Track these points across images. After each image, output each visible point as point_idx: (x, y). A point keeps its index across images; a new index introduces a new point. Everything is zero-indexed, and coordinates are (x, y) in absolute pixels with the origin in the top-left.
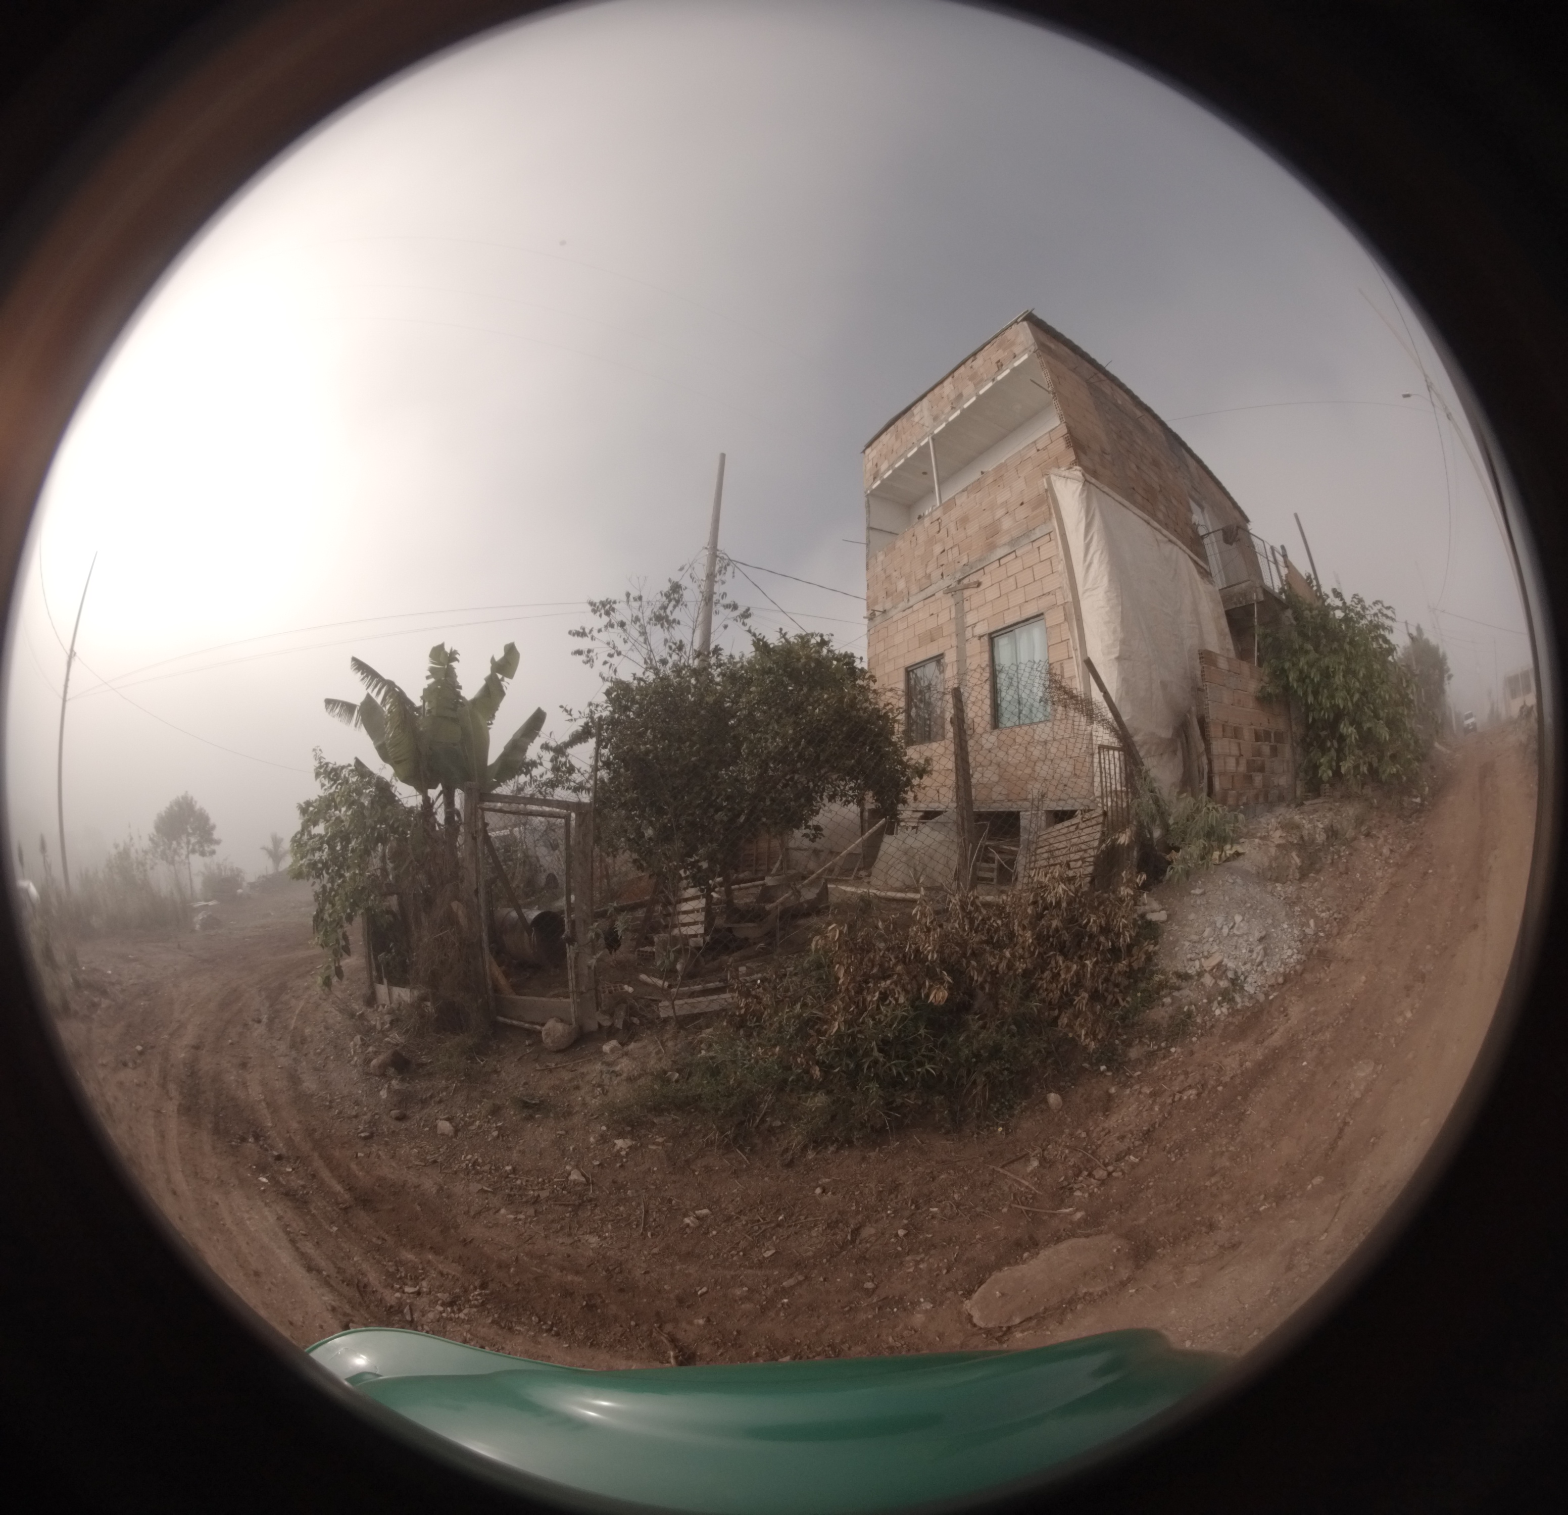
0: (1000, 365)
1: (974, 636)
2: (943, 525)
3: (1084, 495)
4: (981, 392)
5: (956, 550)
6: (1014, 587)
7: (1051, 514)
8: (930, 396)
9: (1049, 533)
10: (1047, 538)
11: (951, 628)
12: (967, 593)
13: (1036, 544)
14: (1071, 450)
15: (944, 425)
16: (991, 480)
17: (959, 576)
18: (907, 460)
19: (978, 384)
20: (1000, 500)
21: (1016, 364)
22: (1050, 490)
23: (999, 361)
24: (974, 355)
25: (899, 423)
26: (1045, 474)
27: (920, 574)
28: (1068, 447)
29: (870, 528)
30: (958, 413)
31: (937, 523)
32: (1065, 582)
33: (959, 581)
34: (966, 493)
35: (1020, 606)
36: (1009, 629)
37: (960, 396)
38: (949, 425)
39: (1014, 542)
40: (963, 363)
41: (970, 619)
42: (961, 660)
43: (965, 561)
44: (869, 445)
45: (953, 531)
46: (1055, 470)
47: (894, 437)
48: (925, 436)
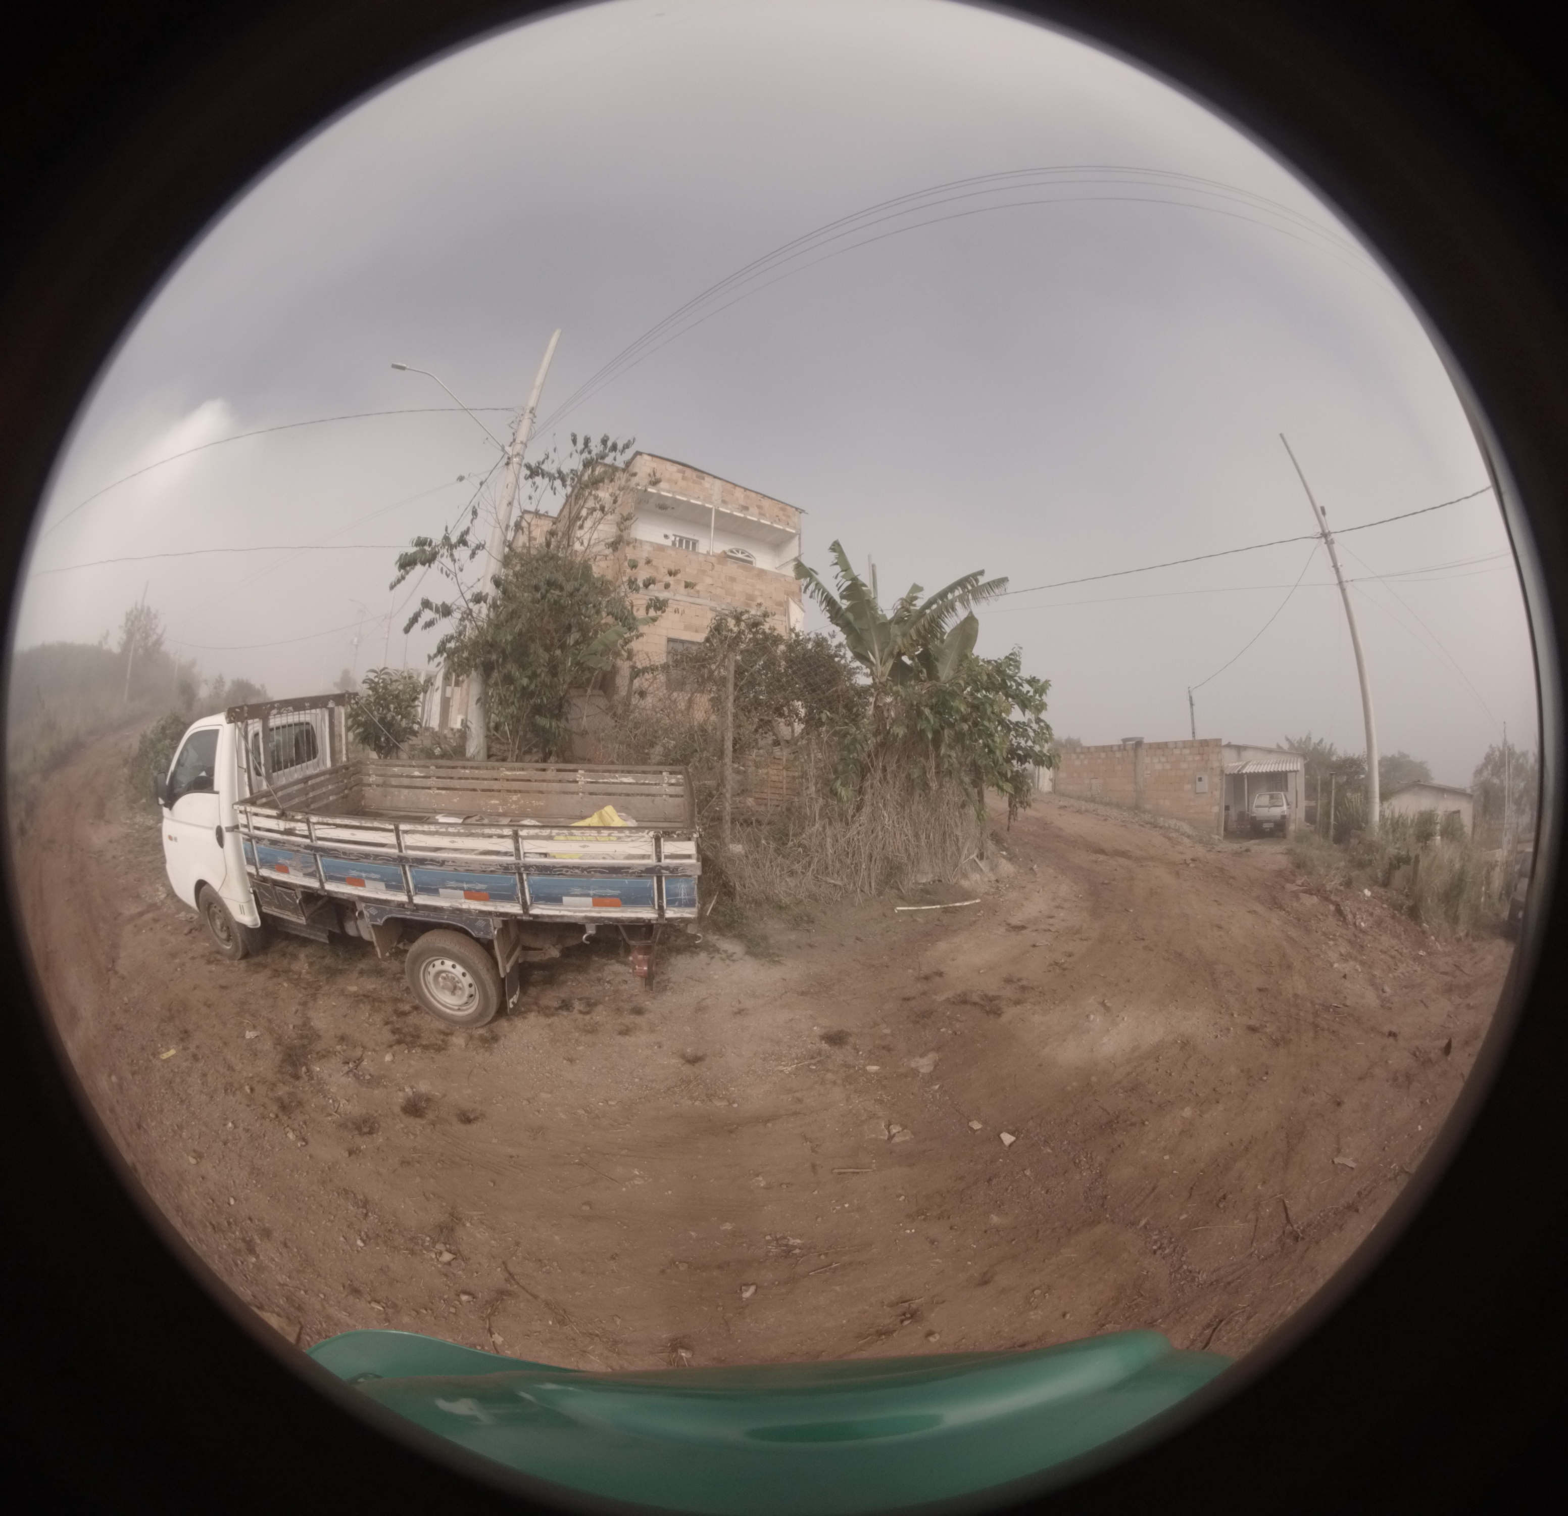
0: (779, 519)
2: (715, 569)
4: (762, 521)
5: (722, 591)
7: (785, 614)
8: (721, 482)
9: (782, 621)
13: (775, 621)
15: (728, 512)
16: (755, 573)
17: (723, 606)
18: (689, 503)
19: (762, 514)
20: (758, 587)
21: (788, 529)
22: (787, 603)
23: (776, 515)
24: (764, 496)
25: (688, 472)
26: (786, 594)
30: (741, 515)
31: (710, 564)
33: (723, 609)
34: (736, 564)
37: (745, 508)
38: (731, 516)
40: (757, 493)
45: (721, 578)
46: (792, 597)
47: (680, 475)
48: (711, 503)
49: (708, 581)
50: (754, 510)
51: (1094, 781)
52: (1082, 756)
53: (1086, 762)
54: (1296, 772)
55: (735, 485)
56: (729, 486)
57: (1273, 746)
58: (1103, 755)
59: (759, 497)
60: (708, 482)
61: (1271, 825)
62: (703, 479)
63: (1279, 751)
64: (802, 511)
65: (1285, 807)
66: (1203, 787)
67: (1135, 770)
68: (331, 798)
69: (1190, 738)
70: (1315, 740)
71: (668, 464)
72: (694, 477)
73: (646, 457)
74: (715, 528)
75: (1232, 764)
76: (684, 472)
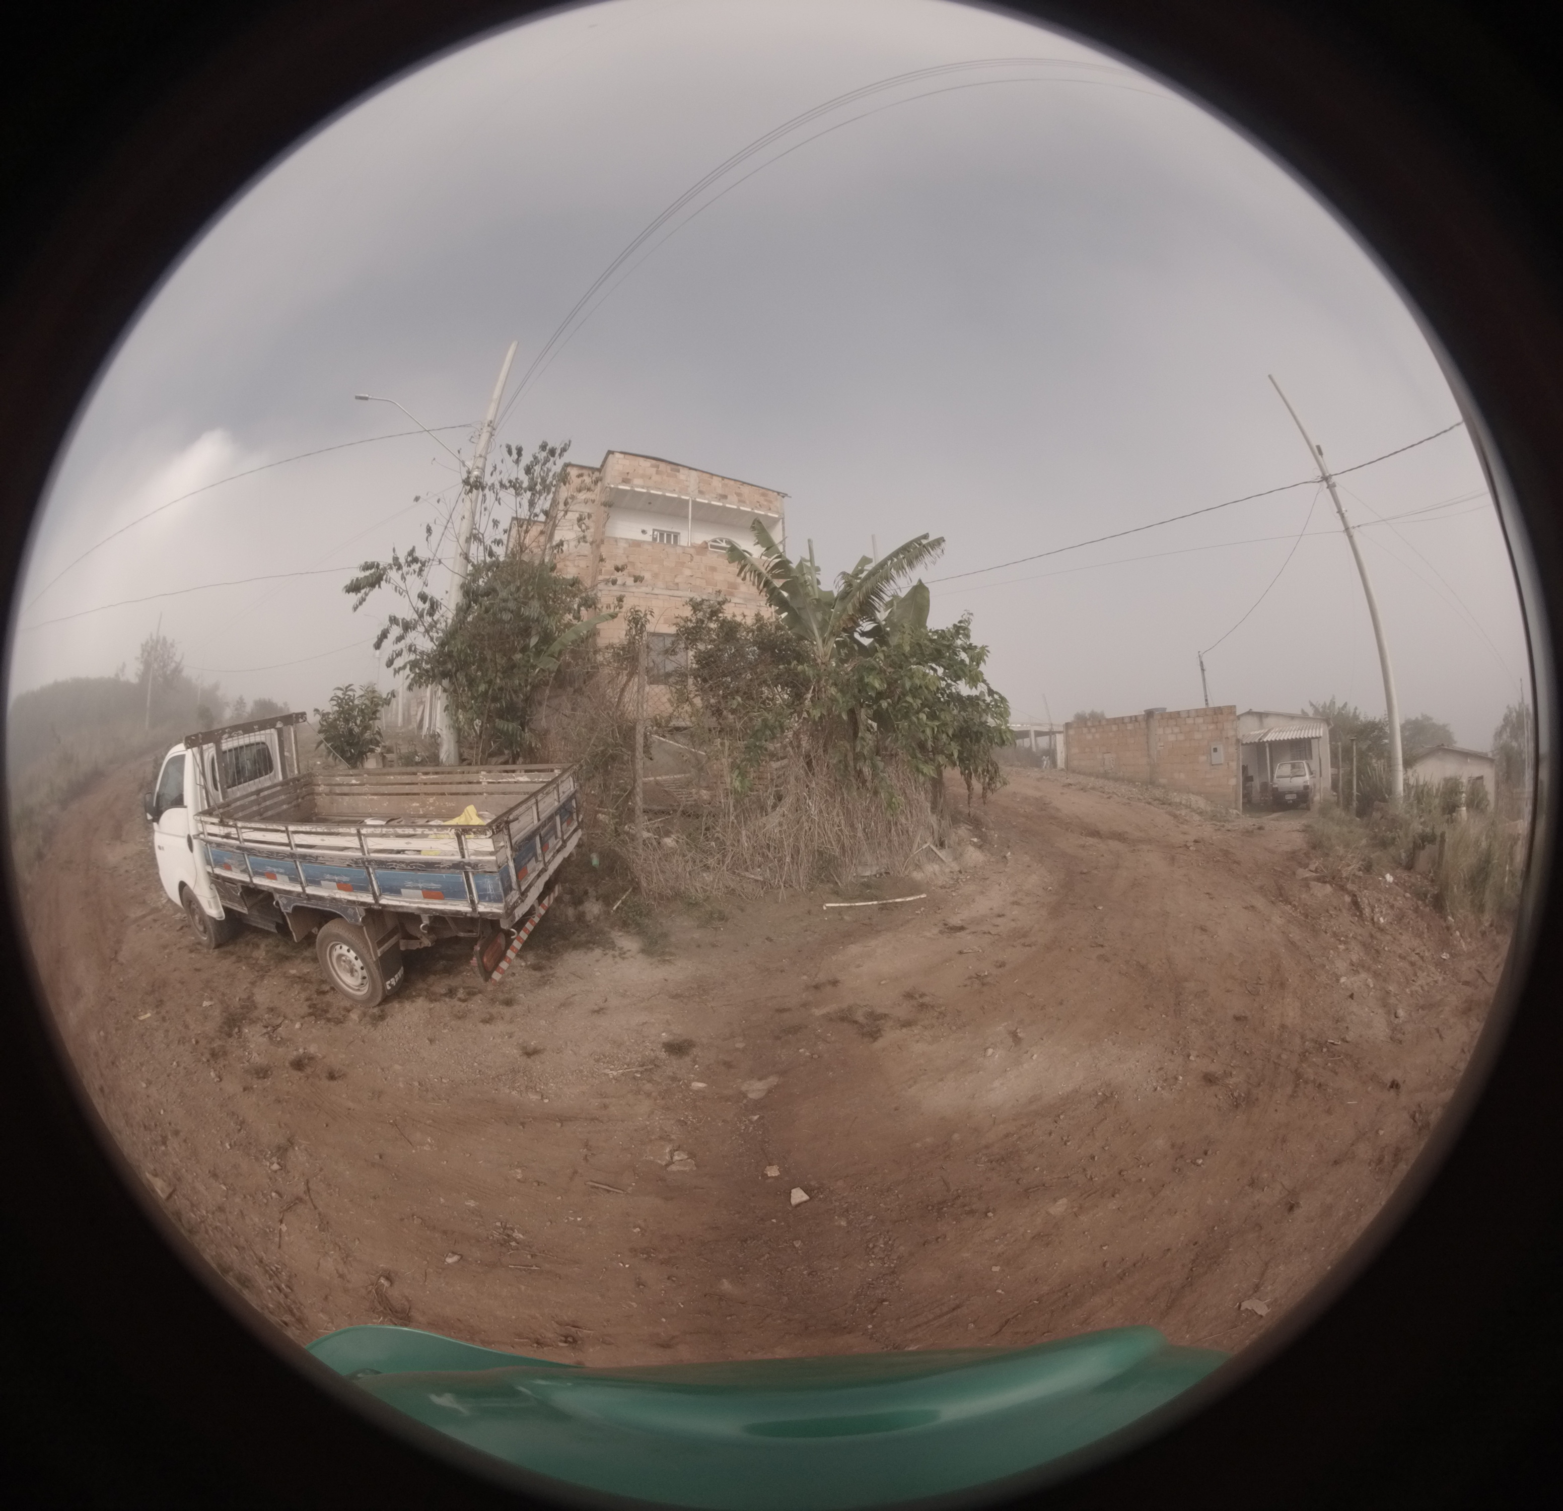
0: (760, 506)
2: (694, 560)
4: (742, 508)
5: (703, 581)
15: (706, 502)
18: (664, 496)
19: (742, 502)
21: (770, 514)
23: (758, 501)
24: (744, 483)
25: (662, 466)
27: (668, 578)
30: (720, 504)
31: (689, 556)
37: (724, 497)
38: (711, 506)
40: (735, 480)
43: (709, 591)
45: (702, 568)
47: (654, 470)
48: (687, 494)
49: (688, 572)
50: (733, 498)
51: (1107, 756)
52: (1093, 730)
53: (1097, 736)
54: (1318, 738)
55: (712, 475)
56: (706, 476)
57: (1299, 713)
58: (1114, 728)
59: (738, 484)
60: (683, 474)
61: (1294, 796)
62: (678, 471)
63: (1304, 716)
64: (784, 495)
65: (1307, 777)
66: (1219, 757)
67: (1147, 742)
68: (285, 807)
69: (1203, 706)
70: (1339, 704)
71: (641, 460)
72: (669, 471)
73: (618, 455)
74: (693, 518)
75: (1251, 731)
76: (658, 467)
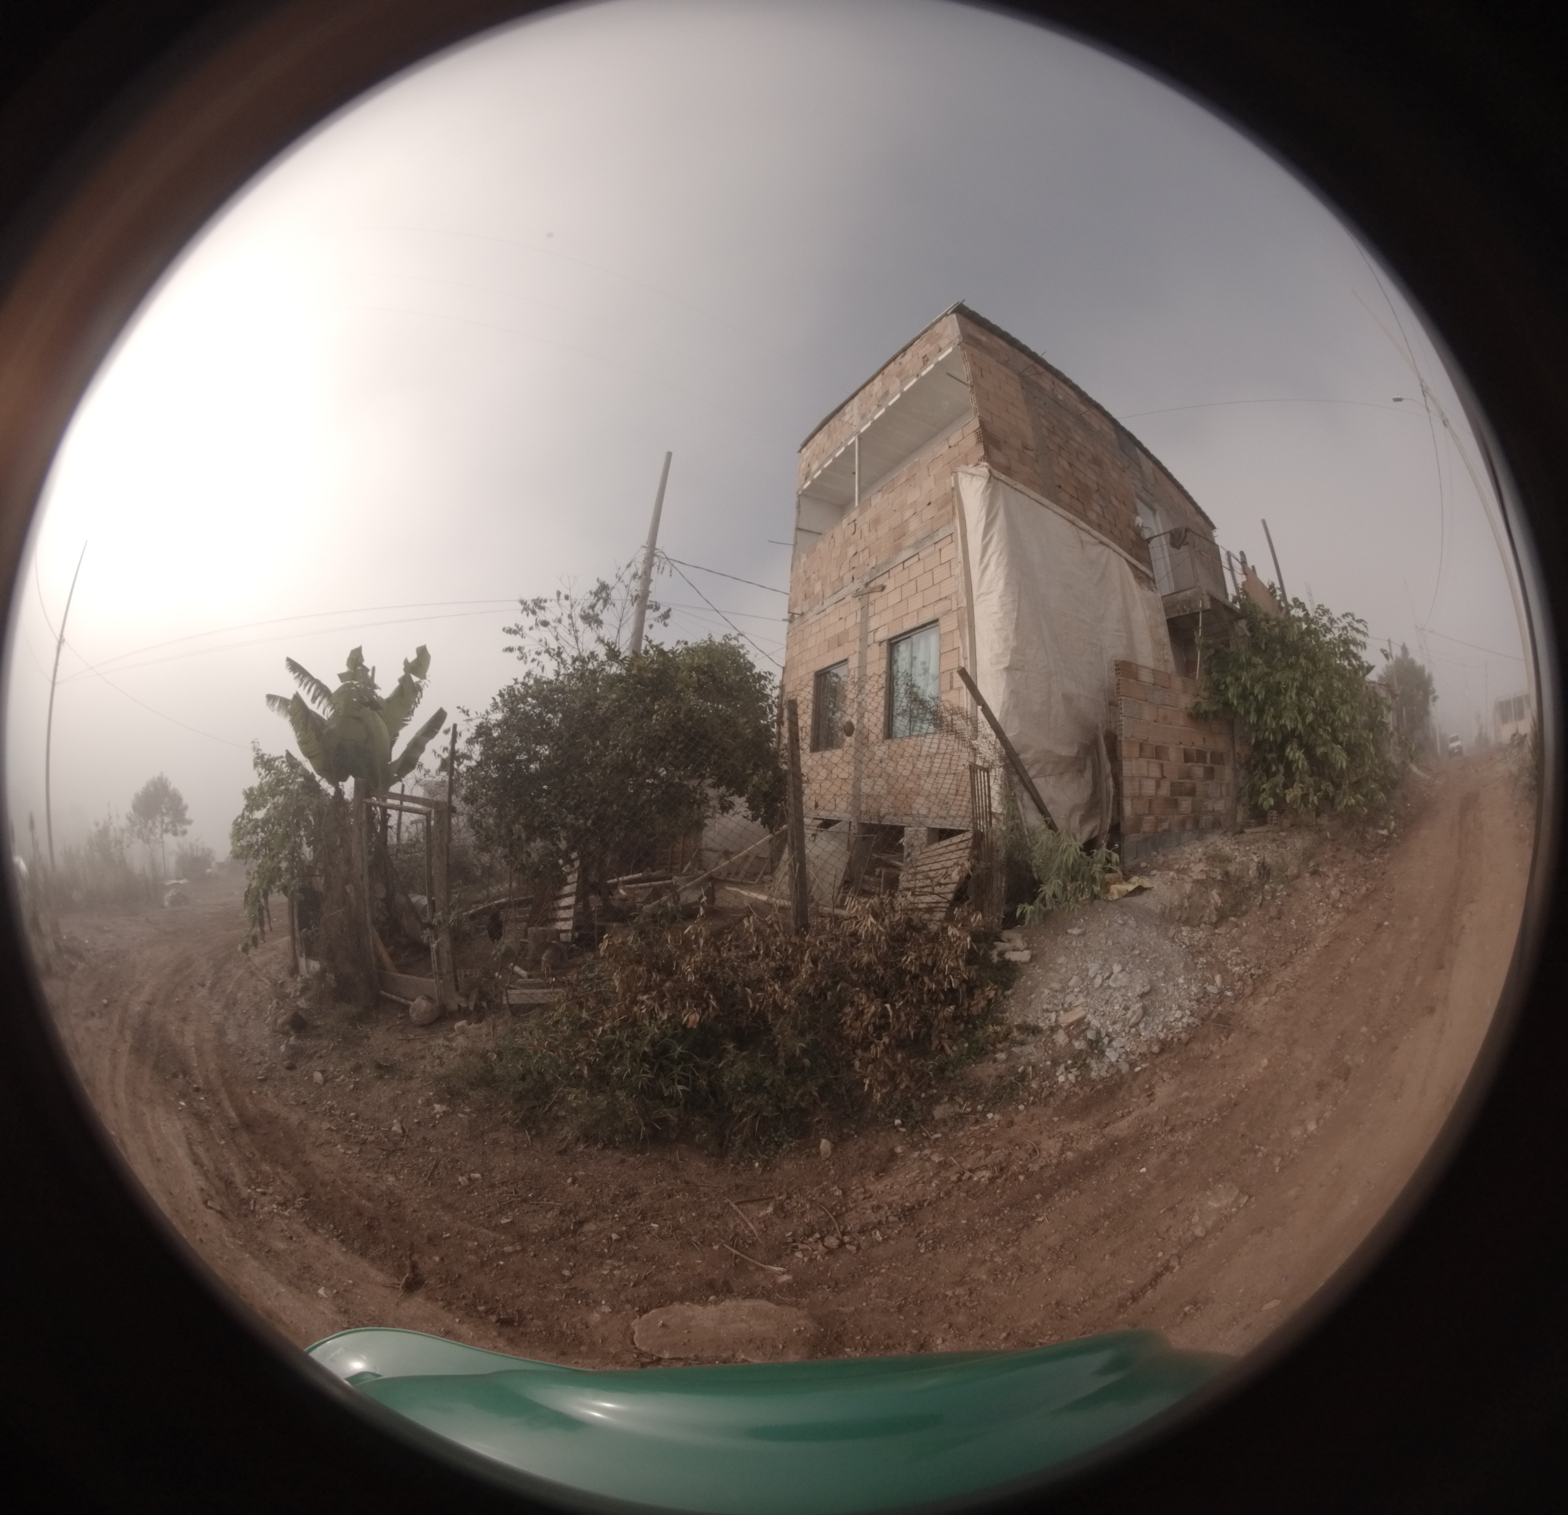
0: (926, 360)
1: (874, 642)
2: (858, 527)
3: (988, 493)
4: (906, 389)
5: (866, 552)
6: (914, 591)
7: (954, 514)
8: (861, 394)
9: (951, 534)
10: (949, 539)
11: (855, 634)
12: (873, 597)
13: (938, 546)
14: (981, 446)
15: (869, 424)
16: (904, 479)
17: (866, 579)
18: (835, 460)
19: (905, 380)
20: (910, 501)
21: (941, 358)
22: (956, 489)
23: (925, 356)
24: (904, 350)
25: (832, 422)
26: (954, 472)
27: (834, 576)
28: (978, 442)
29: (798, 529)
30: (883, 411)
31: (853, 524)
32: (961, 586)
33: (867, 585)
34: (880, 494)
35: (918, 611)
36: (907, 635)
37: (886, 393)
38: (875, 423)
39: (918, 544)
40: (894, 359)
41: (873, 624)
42: (862, 666)
43: (873, 564)
44: (805, 445)
45: (866, 533)
46: (963, 467)
47: (826, 437)
48: (853, 435)
49: (851, 551)
50: (895, 385)
56: (867, 388)
59: (900, 358)
72: (837, 424)
74: (859, 466)
76: (829, 429)
